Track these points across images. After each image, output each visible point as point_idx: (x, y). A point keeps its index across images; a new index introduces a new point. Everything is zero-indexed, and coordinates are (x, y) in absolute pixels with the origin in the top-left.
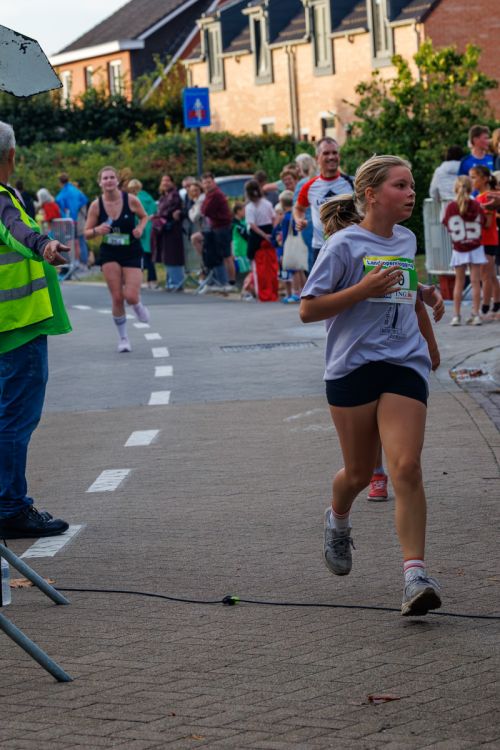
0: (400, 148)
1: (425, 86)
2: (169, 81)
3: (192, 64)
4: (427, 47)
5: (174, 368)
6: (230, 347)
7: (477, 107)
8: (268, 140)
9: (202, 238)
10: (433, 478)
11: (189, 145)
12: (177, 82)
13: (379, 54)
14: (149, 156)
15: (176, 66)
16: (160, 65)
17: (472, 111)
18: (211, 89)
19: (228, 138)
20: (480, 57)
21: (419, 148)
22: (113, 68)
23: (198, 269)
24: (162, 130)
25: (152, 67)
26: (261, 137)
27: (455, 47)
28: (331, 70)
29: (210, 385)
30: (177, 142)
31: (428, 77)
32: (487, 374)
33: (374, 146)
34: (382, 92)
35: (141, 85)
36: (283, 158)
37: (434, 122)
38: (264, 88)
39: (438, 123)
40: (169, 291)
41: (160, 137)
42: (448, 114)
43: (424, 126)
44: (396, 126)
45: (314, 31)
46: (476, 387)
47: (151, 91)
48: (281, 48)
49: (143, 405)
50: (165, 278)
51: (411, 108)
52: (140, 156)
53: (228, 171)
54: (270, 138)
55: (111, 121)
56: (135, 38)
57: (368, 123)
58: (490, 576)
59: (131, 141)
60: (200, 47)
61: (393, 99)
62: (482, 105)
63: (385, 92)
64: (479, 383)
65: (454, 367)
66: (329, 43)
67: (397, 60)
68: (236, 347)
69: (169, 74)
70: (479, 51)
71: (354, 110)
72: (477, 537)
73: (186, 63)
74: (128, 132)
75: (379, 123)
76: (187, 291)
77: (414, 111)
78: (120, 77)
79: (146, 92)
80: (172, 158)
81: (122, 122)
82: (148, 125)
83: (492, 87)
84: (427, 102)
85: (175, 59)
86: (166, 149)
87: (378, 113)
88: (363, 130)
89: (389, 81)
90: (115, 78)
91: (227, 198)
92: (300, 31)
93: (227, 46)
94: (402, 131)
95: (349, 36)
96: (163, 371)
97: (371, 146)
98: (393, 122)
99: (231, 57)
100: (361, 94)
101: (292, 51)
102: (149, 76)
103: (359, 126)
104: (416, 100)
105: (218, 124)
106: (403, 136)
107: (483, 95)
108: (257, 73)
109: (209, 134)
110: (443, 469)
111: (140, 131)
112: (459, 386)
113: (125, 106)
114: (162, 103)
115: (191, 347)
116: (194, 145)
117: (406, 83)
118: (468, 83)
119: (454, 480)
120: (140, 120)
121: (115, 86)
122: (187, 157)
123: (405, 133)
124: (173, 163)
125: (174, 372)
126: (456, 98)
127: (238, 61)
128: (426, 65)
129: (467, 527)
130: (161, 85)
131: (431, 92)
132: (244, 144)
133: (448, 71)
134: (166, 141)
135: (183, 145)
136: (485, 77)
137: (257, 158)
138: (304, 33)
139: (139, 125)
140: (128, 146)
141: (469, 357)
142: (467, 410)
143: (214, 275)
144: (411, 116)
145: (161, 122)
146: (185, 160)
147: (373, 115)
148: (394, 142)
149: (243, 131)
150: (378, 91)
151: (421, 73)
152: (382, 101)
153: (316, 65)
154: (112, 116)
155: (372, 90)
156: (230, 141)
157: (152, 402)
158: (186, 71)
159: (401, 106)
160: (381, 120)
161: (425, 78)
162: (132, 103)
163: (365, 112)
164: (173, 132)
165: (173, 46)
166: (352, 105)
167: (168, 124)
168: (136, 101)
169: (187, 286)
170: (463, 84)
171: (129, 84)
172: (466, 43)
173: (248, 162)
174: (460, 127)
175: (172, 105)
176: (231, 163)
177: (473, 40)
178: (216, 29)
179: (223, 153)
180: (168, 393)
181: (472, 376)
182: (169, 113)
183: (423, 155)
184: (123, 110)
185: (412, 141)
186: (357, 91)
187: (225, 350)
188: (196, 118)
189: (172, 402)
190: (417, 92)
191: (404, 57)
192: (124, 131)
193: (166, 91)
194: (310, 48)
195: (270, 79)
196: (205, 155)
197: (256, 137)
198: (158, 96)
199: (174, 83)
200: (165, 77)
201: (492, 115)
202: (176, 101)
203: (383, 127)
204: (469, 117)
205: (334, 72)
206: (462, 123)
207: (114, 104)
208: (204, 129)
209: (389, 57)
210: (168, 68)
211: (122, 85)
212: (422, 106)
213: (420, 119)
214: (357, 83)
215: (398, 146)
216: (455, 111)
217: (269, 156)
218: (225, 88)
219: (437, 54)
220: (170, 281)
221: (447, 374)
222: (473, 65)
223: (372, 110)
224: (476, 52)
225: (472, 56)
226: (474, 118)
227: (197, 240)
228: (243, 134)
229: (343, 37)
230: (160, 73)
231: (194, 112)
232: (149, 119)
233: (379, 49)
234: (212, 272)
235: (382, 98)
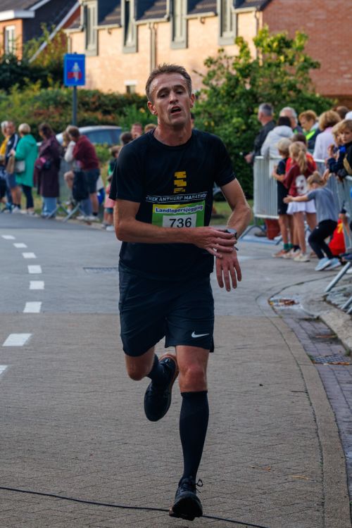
0: (238, 113)
1: (261, 64)
2: (53, 45)
3: (72, 33)
4: (264, 31)
5: (45, 283)
6: (92, 268)
7: (302, 83)
8: (131, 99)
9: (73, 175)
10: (252, 389)
11: (66, 99)
12: (59, 46)
13: (225, 34)
14: (33, 106)
15: (59, 34)
16: (46, 32)
17: (298, 86)
18: (87, 54)
19: (97, 95)
20: (307, 42)
21: (253, 113)
22: (8, 32)
23: (68, 200)
24: (45, 85)
25: (40, 33)
26: (125, 96)
27: (287, 33)
28: (184, 45)
29: (74, 299)
30: (56, 96)
31: (264, 56)
32: (298, 303)
33: (217, 109)
34: (225, 65)
35: (30, 48)
36: (143, 114)
37: (266, 93)
38: (129, 56)
39: (269, 94)
40: (44, 217)
41: (43, 91)
42: (278, 87)
43: (258, 95)
44: (235, 95)
45: (173, 12)
46: (289, 314)
47: (38, 52)
48: (145, 24)
49: (19, 313)
50: (41, 206)
51: (248, 80)
52: (26, 105)
53: (96, 122)
54: (132, 97)
55: (4, 75)
56: (27, 9)
57: (212, 91)
58: (293, 474)
59: (19, 93)
60: (80, 20)
61: (234, 72)
62: (306, 82)
63: (228, 66)
64: (292, 310)
65: (272, 297)
66: (184, 22)
67: (239, 41)
68: (97, 269)
69: (53, 40)
70: (307, 37)
71: (202, 79)
72: (284, 440)
73: (67, 31)
74: (17, 85)
75: (222, 91)
76: (58, 218)
77: (250, 83)
78: (13, 40)
79: (34, 53)
80: (52, 109)
81: (13, 76)
82: (34, 80)
83: (315, 67)
84: (262, 76)
85: (58, 28)
86: (47, 101)
87: (221, 83)
88: (208, 96)
89: (231, 58)
90: (9, 41)
91: (94, 144)
92: (161, 12)
93: (101, 20)
94: (240, 99)
95: (202, 18)
96: (37, 285)
97: (214, 110)
98: (233, 91)
99: (104, 29)
100: (209, 67)
101: (154, 28)
102: (37, 40)
103: (206, 92)
104: (252, 74)
105: (91, 82)
106: (240, 103)
107: (307, 73)
108: (125, 44)
109: (82, 91)
110: (260, 381)
111: (27, 85)
112: (276, 312)
113: (16, 64)
114: (46, 63)
115: (59, 266)
116: (71, 99)
117: (246, 60)
118: (296, 63)
119: (268, 391)
120: (27, 76)
121: (8, 47)
122: (64, 108)
123: (242, 101)
124: (53, 113)
125: (45, 287)
126: (286, 74)
127: (110, 33)
128: (263, 46)
129: (277, 431)
130: (46, 48)
131: (265, 69)
132: (110, 100)
133: (279, 52)
134: (47, 94)
135: (62, 99)
136: (310, 59)
137: (121, 113)
138: (165, 14)
139: (26, 80)
140: (16, 96)
141: (284, 289)
142: (281, 333)
143: (80, 207)
144: (248, 87)
145: (44, 78)
146: (62, 111)
147: (217, 84)
148: (232, 108)
149: (110, 90)
150: (222, 66)
151: (258, 52)
152: (226, 73)
153: (173, 40)
154: (5, 71)
155: (217, 64)
156: (99, 97)
157: (27, 310)
158: (67, 38)
159: (240, 78)
160: (223, 88)
161: (261, 56)
162: (22, 61)
163: (210, 82)
164: (53, 87)
165: (58, 18)
166: (201, 75)
167: (50, 81)
168: (25, 59)
169: (58, 215)
170: (291, 64)
171: (20, 46)
172: (297, 29)
173: (113, 115)
174: (287, 98)
175: (54, 65)
176: (99, 115)
177: (302, 28)
178: (93, 6)
179: (94, 106)
180: (40, 303)
181: (286, 304)
182: (51, 72)
183: (256, 119)
184: (14, 67)
185: (248, 108)
186: (206, 64)
187: (87, 270)
188: (74, 78)
189: (43, 311)
190: (255, 68)
191: (245, 39)
192: (14, 84)
193: (50, 54)
194: (169, 25)
195: (135, 49)
196: (79, 107)
197: (120, 95)
198: (43, 57)
199: (56, 47)
200: (50, 42)
201: (314, 90)
202: (57, 62)
203: (225, 94)
204: (295, 91)
205: (187, 47)
206: (289, 95)
207: (7, 61)
208: (80, 88)
209: (232, 37)
210: (53, 35)
211: (15, 46)
212: (258, 80)
213: (255, 89)
214: (206, 57)
215: (236, 110)
216: (284, 85)
217: (131, 113)
218: (98, 54)
219: (272, 38)
220: (45, 209)
221: (267, 302)
222: (301, 48)
223: (217, 80)
224: (304, 38)
225: (300, 41)
226: (299, 91)
227: (69, 178)
228: (110, 93)
229: (196, 18)
230: (46, 38)
231: (72, 74)
232: (35, 75)
233: (225, 31)
234: (79, 204)
235: (226, 71)
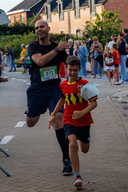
4: (104, 11)
8: (62, 35)
10: (105, 125)
14: (31, 39)
16: (34, 15)
17: (116, 28)
22: (22, 16)
27: (112, 11)
28: (79, 17)
32: (119, 98)
35: (29, 21)
38: (61, 22)
39: (107, 31)
41: (34, 34)
42: (110, 29)
45: (75, 7)
47: (32, 22)
48: (66, 11)
51: (100, 27)
55: (21, 30)
56: (28, 8)
57: (89, 31)
59: (26, 35)
60: (45, 11)
61: (95, 25)
62: (119, 27)
63: (93, 23)
64: (117, 100)
65: (111, 96)
66: (78, 10)
67: (97, 15)
72: (117, 141)
81: (24, 30)
82: (31, 31)
83: (122, 22)
85: (38, 14)
86: (35, 37)
87: (91, 29)
89: (94, 20)
90: (22, 19)
93: (52, 10)
94: (98, 33)
99: (53, 13)
101: (69, 12)
102: (31, 18)
103: (86, 32)
107: (119, 24)
108: (60, 18)
110: (108, 123)
112: (112, 101)
117: (99, 21)
119: (111, 125)
126: (112, 25)
128: (104, 16)
129: (114, 138)
131: (105, 23)
132: (56, 36)
133: (110, 18)
136: (120, 19)
138: (72, 7)
139: (28, 31)
141: (114, 93)
142: (114, 107)
145: (34, 30)
149: (56, 33)
153: (75, 16)
155: (90, 23)
156: (52, 35)
158: (41, 17)
159: (97, 27)
161: (104, 20)
163: (88, 28)
165: (38, 10)
166: (84, 26)
168: (28, 25)
170: (114, 21)
171: (26, 20)
172: (115, 10)
173: (57, 41)
174: (113, 32)
178: (49, 6)
181: (115, 98)
183: (103, 40)
184: (24, 27)
185: (100, 36)
186: (86, 23)
190: (102, 23)
194: (74, 11)
195: (63, 19)
197: (59, 34)
200: (35, 19)
201: (121, 29)
203: (93, 32)
207: (22, 25)
209: (94, 14)
212: (103, 27)
213: (102, 30)
217: (62, 39)
218: (51, 22)
219: (107, 13)
221: (109, 98)
222: (117, 16)
224: (117, 13)
229: (82, 8)
233: (92, 12)
235: (93, 25)
